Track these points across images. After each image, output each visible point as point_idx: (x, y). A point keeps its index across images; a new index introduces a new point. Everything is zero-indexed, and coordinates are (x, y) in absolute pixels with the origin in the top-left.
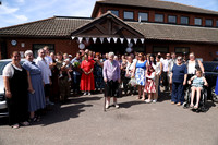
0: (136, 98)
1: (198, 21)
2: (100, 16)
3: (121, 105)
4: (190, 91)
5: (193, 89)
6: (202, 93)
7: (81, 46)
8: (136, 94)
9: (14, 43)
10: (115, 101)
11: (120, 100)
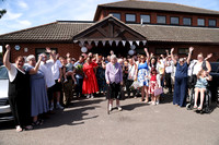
0: (139, 100)
1: (201, 22)
2: (102, 19)
3: (124, 108)
4: (193, 92)
5: (196, 90)
6: (205, 94)
7: (84, 50)
8: (139, 96)
9: (17, 48)
10: (118, 103)
11: (123, 103)
